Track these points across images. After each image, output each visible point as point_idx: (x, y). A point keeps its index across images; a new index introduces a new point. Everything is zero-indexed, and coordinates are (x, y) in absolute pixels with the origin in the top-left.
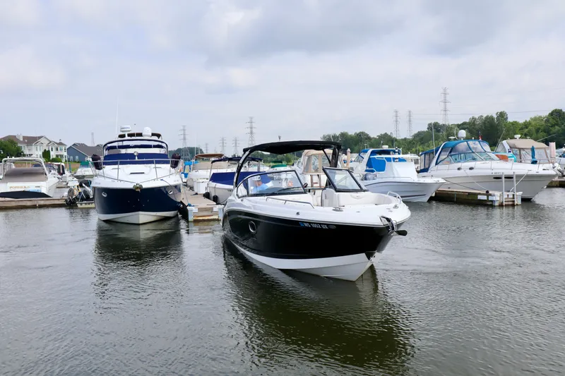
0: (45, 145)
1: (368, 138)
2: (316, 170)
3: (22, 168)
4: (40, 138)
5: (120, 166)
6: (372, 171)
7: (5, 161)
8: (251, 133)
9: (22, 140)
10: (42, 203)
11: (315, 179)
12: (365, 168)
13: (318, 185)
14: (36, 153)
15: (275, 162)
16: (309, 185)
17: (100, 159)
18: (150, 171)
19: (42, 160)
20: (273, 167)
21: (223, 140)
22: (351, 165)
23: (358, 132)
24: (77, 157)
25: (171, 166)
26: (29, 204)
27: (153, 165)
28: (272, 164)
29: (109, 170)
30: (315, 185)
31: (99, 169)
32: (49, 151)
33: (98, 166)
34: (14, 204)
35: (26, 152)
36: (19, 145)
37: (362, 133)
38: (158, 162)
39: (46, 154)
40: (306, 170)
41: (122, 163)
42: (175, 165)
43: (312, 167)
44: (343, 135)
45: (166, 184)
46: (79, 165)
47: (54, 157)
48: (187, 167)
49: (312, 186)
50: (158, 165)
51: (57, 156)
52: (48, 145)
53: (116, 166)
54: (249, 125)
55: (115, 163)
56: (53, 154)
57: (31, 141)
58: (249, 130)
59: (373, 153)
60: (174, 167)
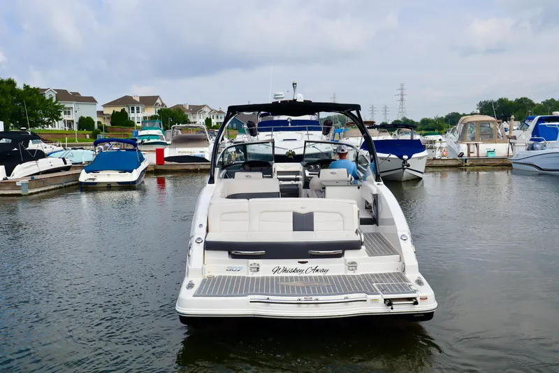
0: (207, 113)
1: (531, 104)
2: (473, 139)
3: (187, 134)
4: (204, 106)
5: (274, 133)
6: (540, 140)
7: (174, 128)
8: (402, 100)
9: (188, 108)
10: (203, 167)
11: (473, 148)
12: (530, 136)
13: (475, 155)
14: (200, 121)
15: (426, 130)
16: (466, 154)
17: (255, 126)
18: (302, 137)
19: (205, 127)
20: (424, 135)
21: (373, 108)
22: (514, 133)
23: (519, 98)
24: (235, 125)
25: (323, 134)
26: (191, 168)
27: (306, 132)
28: (423, 132)
29: (262, 136)
30: (472, 155)
31: (254, 136)
32: (210, 118)
33: (253, 133)
34: (179, 168)
35: (191, 119)
36: (186, 113)
37: (525, 98)
38: (310, 129)
39: (208, 121)
40: (462, 139)
41: (276, 130)
42: (326, 132)
43: (468, 135)
44: (501, 101)
45: (318, 151)
46: (236, 132)
47: (215, 124)
48: (337, 134)
49: (469, 155)
50: (310, 132)
51: (217, 123)
52: (209, 113)
53: (270, 133)
54: (399, 92)
55: (269, 130)
56: (214, 122)
57: (196, 109)
58: (400, 97)
59: (540, 120)
60: (326, 134)
